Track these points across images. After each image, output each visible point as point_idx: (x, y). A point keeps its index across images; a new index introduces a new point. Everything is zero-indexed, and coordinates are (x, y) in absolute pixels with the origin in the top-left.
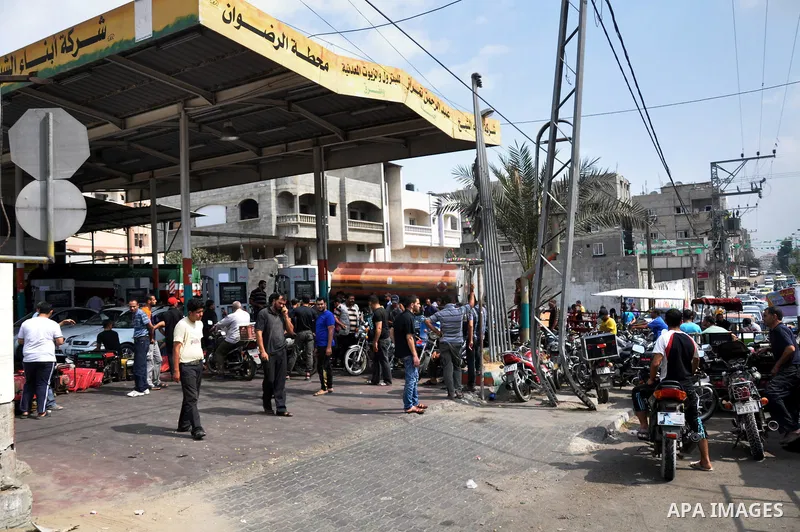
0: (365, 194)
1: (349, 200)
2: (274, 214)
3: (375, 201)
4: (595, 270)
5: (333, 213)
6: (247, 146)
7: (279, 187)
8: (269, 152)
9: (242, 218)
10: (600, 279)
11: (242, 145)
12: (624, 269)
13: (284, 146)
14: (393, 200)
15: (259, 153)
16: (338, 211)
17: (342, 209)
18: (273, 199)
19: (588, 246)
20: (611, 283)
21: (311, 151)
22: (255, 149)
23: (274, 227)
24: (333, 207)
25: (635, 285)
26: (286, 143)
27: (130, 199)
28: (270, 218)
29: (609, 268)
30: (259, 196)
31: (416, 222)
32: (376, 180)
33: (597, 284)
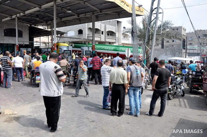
0: (111, 29)
1: (107, 30)
2: (87, 33)
3: (114, 31)
4: (171, 52)
5: (102, 34)
6: (75, 14)
7: (88, 26)
8: (81, 16)
9: (79, 34)
10: (172, 54)
11: (73, 14)
12: (179, 52)
13: (85, 14)
14: (119, 31)
15: (79, 16)
16: (104, 33)
17: (105, 33)
18: (87, 30)
19: (173, 46)
20: (174, 56)
21: (92, 16)
22: (77, 15)
23: (87, 37)
24: (102, 32)
25: (181, 57)
26: (85, 13)
27: (48, 29)
28: (86, 34)
29: (174, 51)
30: (83, 28)
31: (125, 37)
32: (115, 26)
33: (171, 56)
